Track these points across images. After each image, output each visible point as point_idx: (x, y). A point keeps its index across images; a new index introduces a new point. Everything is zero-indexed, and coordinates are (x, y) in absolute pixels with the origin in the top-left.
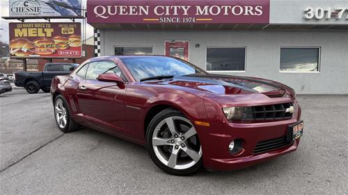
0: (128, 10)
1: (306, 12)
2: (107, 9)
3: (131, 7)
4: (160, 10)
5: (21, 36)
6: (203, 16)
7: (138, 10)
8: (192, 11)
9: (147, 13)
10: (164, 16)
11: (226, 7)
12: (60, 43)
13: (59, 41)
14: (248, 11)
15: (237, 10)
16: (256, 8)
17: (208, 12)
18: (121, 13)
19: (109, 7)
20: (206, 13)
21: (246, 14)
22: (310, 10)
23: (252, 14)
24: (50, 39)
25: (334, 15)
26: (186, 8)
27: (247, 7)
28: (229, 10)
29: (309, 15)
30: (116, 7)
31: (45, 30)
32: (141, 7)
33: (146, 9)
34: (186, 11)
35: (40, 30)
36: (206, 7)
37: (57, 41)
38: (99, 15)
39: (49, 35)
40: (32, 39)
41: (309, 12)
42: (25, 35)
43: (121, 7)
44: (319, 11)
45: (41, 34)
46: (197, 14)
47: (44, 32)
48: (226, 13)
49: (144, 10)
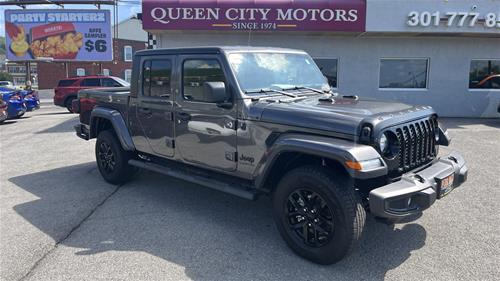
0: (193, 13)
1: (410, 18)
2: (167, 11)
3: (197, 10)
4: (232, 14)
6: (286, 22)
7: (205, 13)
8: (272, 16)
9: (217, 17)
10: (238, 21)
11: (314, 11)
14: (340, 15)
15: (327, 15)
16: (350, 13)
17: (292, 17)
18: (185, 17)
19: (170, 10)
21: (338, 19)
22: (414, 15)
23: (345, 19)
25: (444, 20)
26: (265, 11)
27: (338, 11)
28: (318, 15)
29: (413, 21)
30: (179, 9)
32: (210, 10)
33: (215, 12)
34: (264, 15)
36: (289, 11)
38: (158, 20)
41: (414, 18)
43: (185, 10)
44: (426, 16)
46: (279, 19)
48: (313, 18)
49: (213, 13)
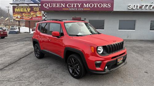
0: (57, 5)
1: (129, 6)
2: (48, 5)
3: (58, 4)
4: (69, 5)
5: (17, 11)
6: (86, 8)
7: (60, 5)
8: (82, 6)
9: (64, 6)
10: (71, 8)
11: (96, 4)
12: (33, 15)
13: (33, 14)
14: (105, 6)
15: (100, 5)
16: (108, 5)
17: (89, 6)
18: (54, 6)
19: (49, 4)
20: (88, 7)
21: (104, 7)
22: (130, 5)
23: (106, 7)
24: (29, 13)
25: (141, 7)
26: (80, 4)
27: (104, 4)
28: (97, 5)
29: (130, 7)
30: (52, 4)
31: (27, 9)
32: (62, 4)
33: (64, 5)
34: (79, 6)
35: (25, 9)
36: (88, 4)
37: (32, 14)
38: (46, 7)
39: (29, 11)
40: (22, 13)
41: (130, 6)
42: (19, 11)
43: (54, 4)
44: (134, 6)
45: (25, 11)
46: (84, 7)
47: (26, 10)
48: (96, 7)
49: (63, 5)
